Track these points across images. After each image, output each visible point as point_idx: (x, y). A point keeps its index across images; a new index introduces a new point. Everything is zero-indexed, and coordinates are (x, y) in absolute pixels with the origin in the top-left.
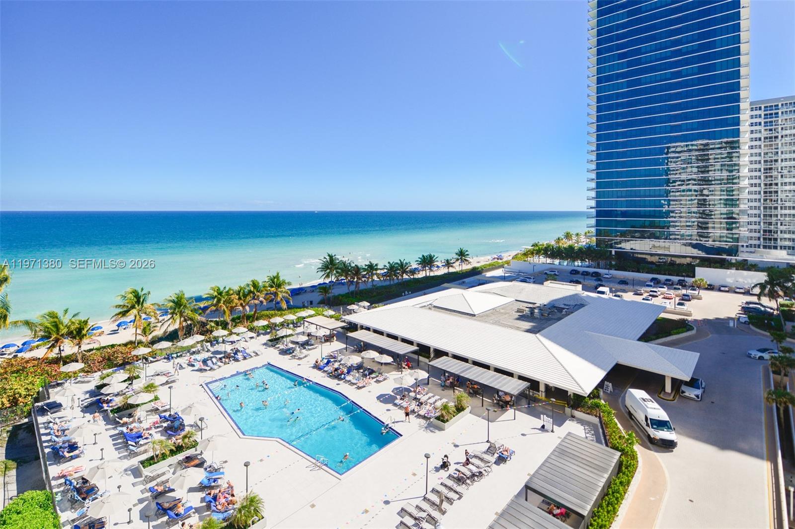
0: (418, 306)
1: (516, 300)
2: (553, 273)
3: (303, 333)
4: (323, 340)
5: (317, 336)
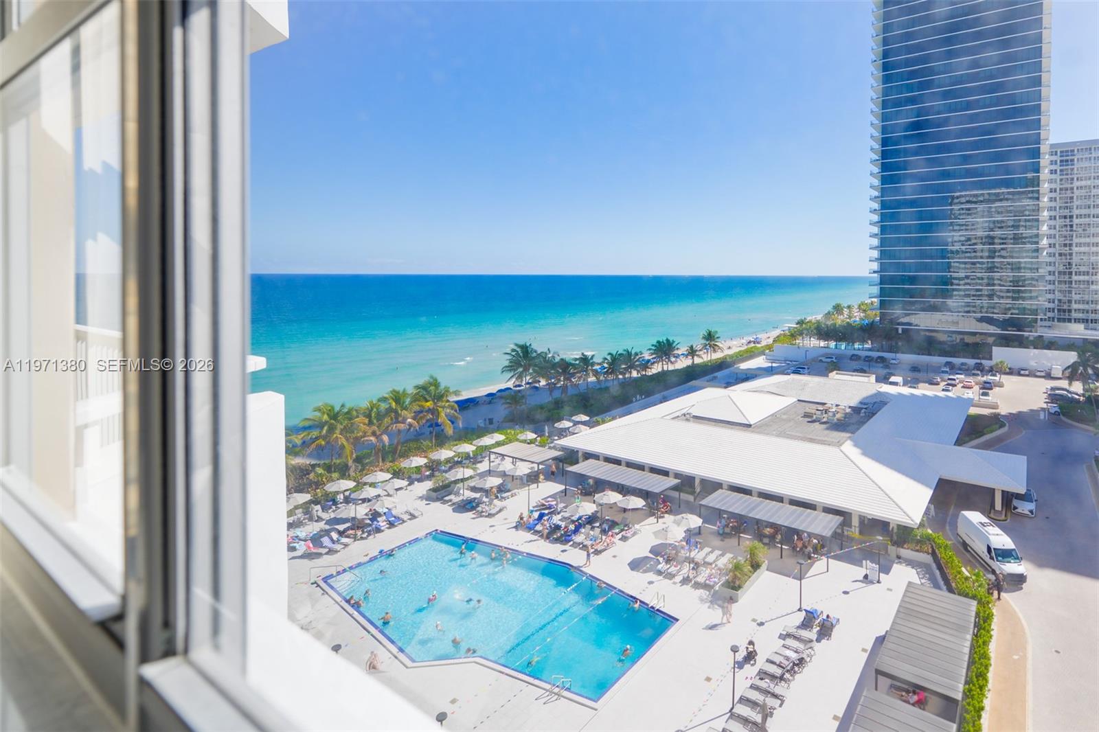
0: (668, 417)
1: (799, 400)
2: (829, 360)
4: (525, 481)
5: (513, 476)
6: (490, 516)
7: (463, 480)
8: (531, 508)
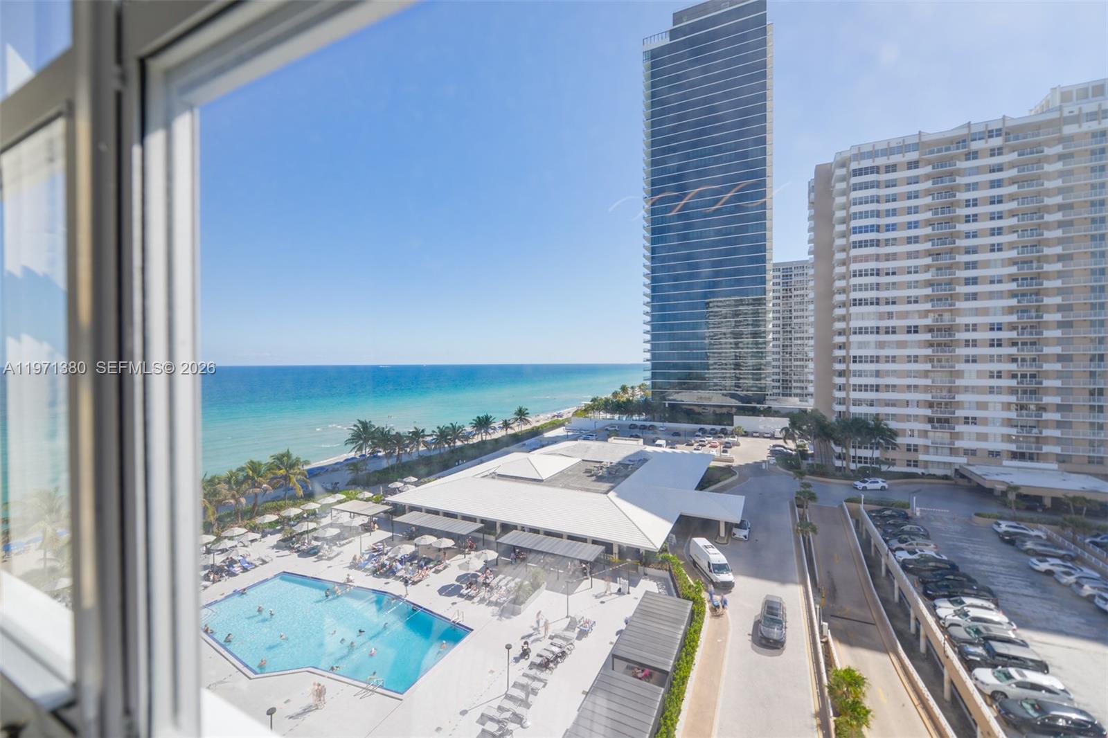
0: (479, 476)
1: (583, 460)
3: (331, 525)
4: (360, 531)
5: (351, 527)
6: (330, 559)
7: (307, 532)
8: (363, 551)
